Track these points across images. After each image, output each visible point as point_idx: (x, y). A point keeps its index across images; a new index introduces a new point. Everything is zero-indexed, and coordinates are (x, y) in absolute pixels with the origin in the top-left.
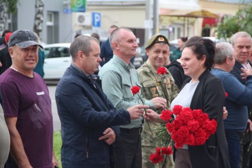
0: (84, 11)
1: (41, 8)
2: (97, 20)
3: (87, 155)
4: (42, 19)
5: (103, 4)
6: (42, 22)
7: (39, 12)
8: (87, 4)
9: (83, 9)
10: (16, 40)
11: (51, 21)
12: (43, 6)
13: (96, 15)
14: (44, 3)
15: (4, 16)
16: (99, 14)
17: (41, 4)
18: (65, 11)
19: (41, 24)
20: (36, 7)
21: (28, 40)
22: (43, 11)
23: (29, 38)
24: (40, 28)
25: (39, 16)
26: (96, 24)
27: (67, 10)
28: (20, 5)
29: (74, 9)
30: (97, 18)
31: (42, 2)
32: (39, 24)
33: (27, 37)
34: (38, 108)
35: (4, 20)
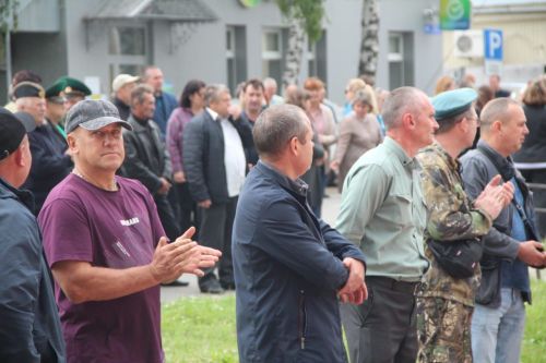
0: (466, 28)
1: (373, 27)
2: (494, 46)
3: (303, 345)
4: (375, 48)
5: (512, 9)
6: (375, 54)
7: (370, 36)
8: (473, 11)
9: (464, 23)
10: (81, 117)
11: (397, 51)
12: (376, 22)
13: (493, 35)
14: (379, 16)
15: (296, 48)
16: (500, 33)
17: (374, 19)
18: (427, 29)
19: (374, 60)
20: (363, 24)
21: (103, 115)
22: (376, 31)
23: (105, 112)
24: (371, 67)
25: (368, 43)
26: (492, 53)
27: (431, 27)
28: (328, 21)
29: (445, 25)
30: (495, 40)
31: (375, 15)
32: (369, 59)
33: (101, 110)
34: (124, 251)
35: (297, 56)
